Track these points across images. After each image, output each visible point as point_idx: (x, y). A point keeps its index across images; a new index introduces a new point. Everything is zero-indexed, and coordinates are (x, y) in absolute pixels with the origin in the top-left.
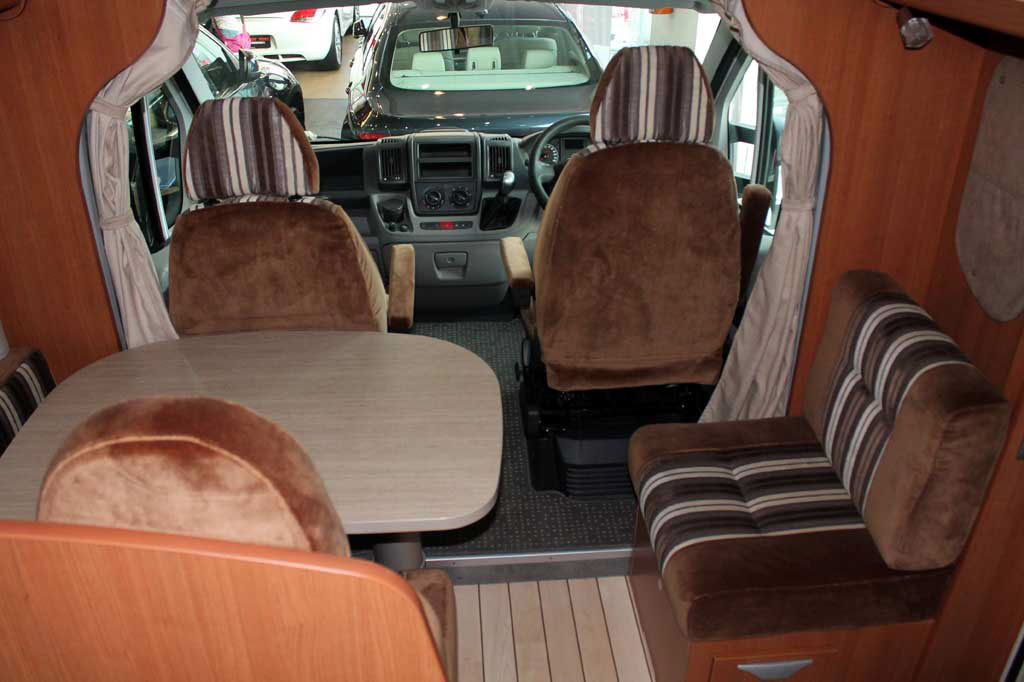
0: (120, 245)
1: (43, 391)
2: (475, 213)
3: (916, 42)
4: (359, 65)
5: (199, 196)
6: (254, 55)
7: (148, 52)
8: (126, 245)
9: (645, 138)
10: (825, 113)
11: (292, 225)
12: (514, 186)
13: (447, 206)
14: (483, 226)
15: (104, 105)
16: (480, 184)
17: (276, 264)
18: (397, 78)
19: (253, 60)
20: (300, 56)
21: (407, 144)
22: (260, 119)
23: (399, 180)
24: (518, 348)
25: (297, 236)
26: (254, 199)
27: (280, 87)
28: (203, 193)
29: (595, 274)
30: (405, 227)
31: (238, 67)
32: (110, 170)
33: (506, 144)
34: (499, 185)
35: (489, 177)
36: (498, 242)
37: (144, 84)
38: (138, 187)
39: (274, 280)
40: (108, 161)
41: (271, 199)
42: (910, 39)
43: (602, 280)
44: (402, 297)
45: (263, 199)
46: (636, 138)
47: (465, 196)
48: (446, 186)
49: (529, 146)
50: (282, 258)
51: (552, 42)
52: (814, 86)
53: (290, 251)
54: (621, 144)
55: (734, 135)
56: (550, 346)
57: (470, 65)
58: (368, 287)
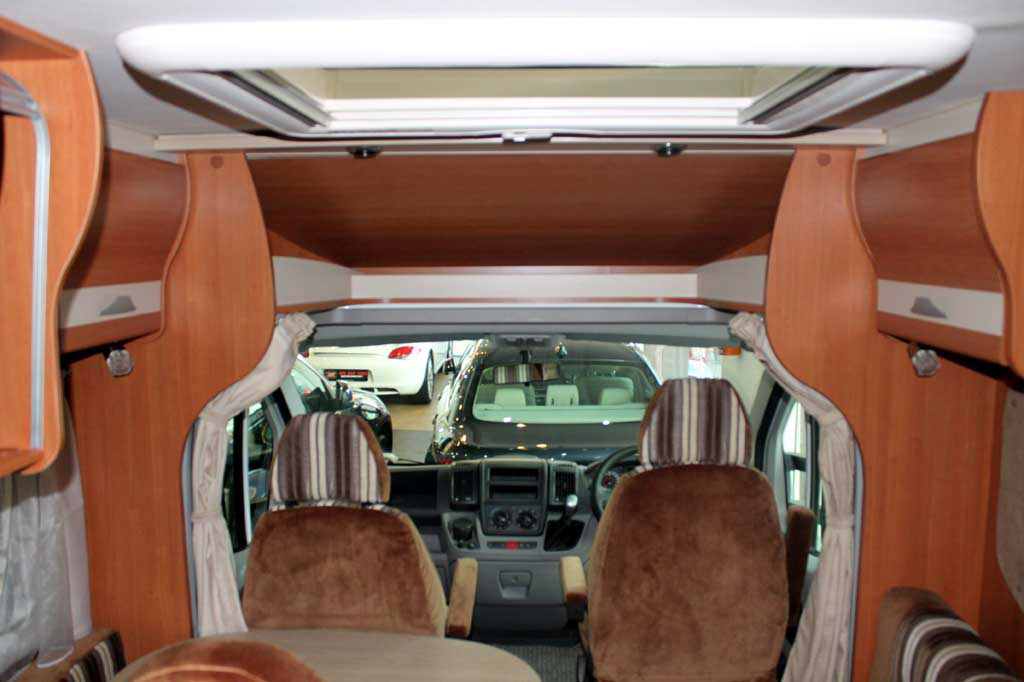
0: (206, 540)
1: (114, 668)
2: (540, 534)
3: (926, 371)
4: (447, 399)
5: (282, 497)
6: (349, 387)
7: (255, 371)
8: (212, 537)
9: (689, 459)
10: (855, 437)
11: (362, 529)
12: (575, 510)
13: (514, 527)
14: (548, 547)
15: (212, 414)
16: (545, 507)
17: (344, 564)
18: (480, 411)
19: (348, 391)
20: (394, 390)
21: (479, 467)
22: (342, 433)
23: (469, 500)
24: (574, 667)
25: (364, 538)
26: (330, 504)
27: (372, 416)
28: (285, 495)
29: (645, 588)
30: (472, 545)
31: (334, 396)
32: (208, 470)
33: (571, 470)
34: (563, 508)
35: (555, 501)
36: (557, 564)
37: (247, 398)
38: (230, 494)
39: (342, 580)
40: (206, 464)
41: (345, 505)
42: (921, 368)
43: (651, 594)
44: (461, 605)
45: (338, 504)
46: (680, 459)
47: (531, 517)
48: (514, 508)
49: (592, 473)
50: (350, 559)
51: (629, 382)
52: (842, 412)
53: (358, 552)
54: (666, 466)
55: (790, 464)
56: (602, 661)
57: (549, 401)
58: (428, 591)
